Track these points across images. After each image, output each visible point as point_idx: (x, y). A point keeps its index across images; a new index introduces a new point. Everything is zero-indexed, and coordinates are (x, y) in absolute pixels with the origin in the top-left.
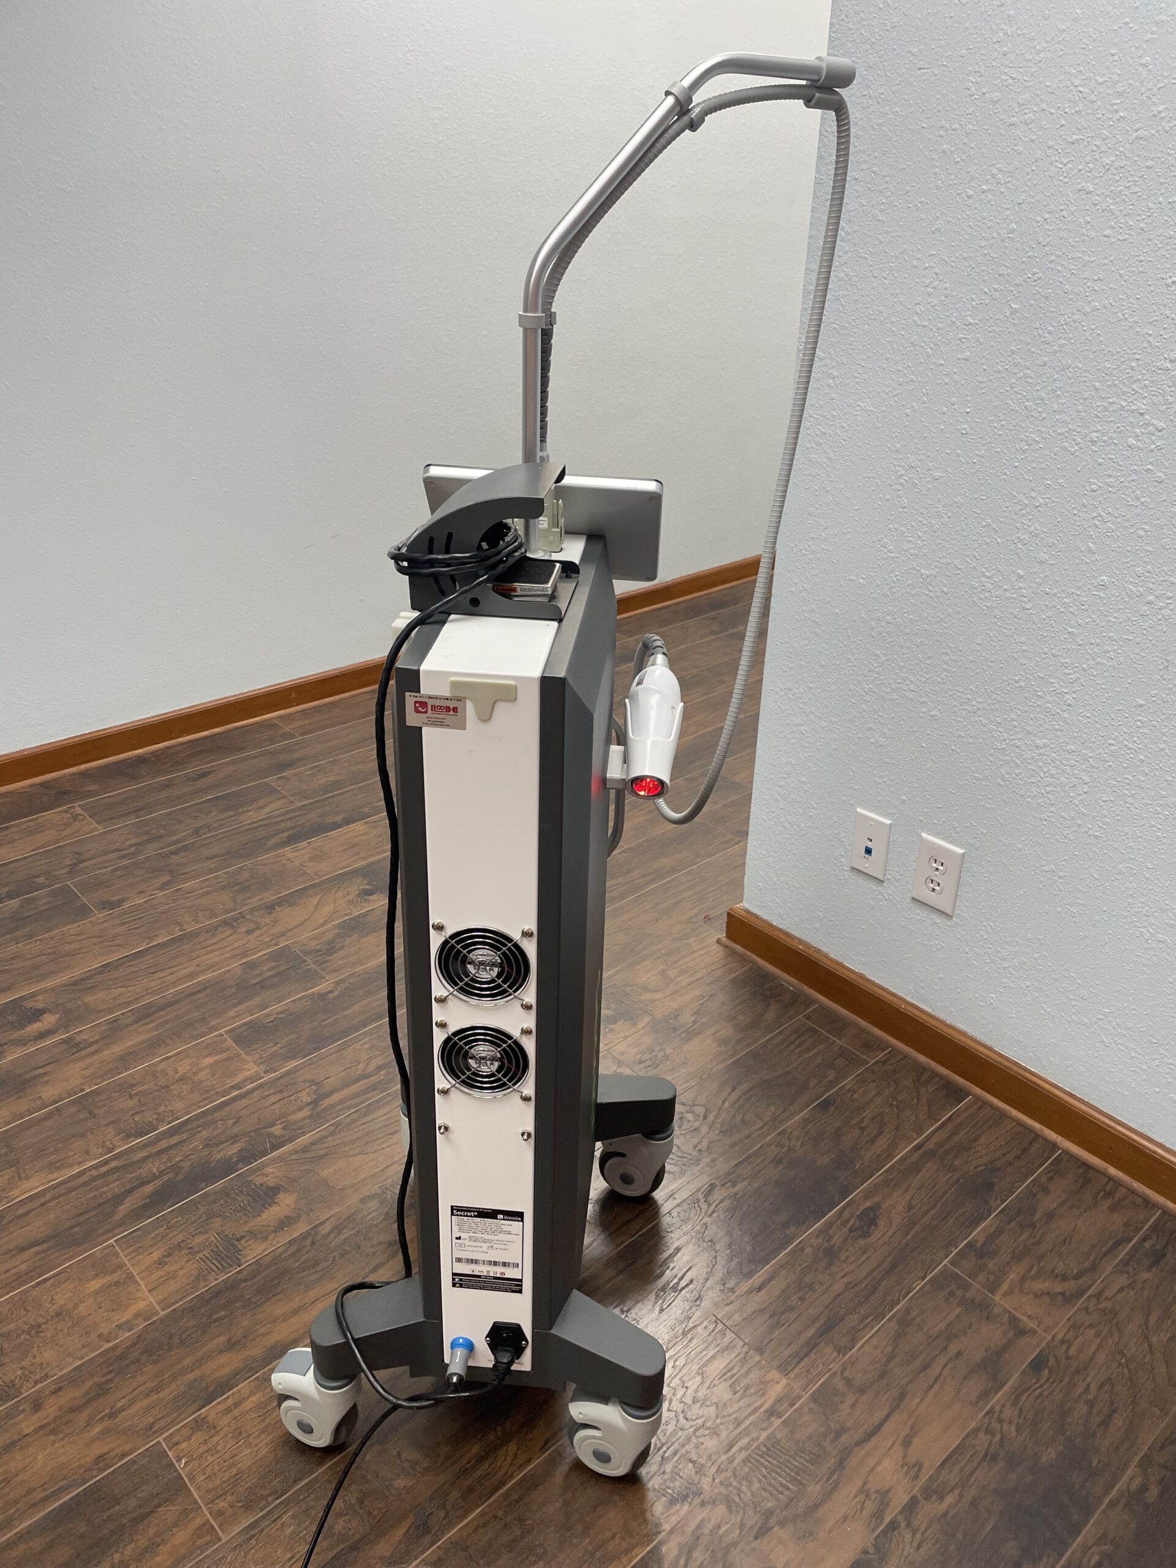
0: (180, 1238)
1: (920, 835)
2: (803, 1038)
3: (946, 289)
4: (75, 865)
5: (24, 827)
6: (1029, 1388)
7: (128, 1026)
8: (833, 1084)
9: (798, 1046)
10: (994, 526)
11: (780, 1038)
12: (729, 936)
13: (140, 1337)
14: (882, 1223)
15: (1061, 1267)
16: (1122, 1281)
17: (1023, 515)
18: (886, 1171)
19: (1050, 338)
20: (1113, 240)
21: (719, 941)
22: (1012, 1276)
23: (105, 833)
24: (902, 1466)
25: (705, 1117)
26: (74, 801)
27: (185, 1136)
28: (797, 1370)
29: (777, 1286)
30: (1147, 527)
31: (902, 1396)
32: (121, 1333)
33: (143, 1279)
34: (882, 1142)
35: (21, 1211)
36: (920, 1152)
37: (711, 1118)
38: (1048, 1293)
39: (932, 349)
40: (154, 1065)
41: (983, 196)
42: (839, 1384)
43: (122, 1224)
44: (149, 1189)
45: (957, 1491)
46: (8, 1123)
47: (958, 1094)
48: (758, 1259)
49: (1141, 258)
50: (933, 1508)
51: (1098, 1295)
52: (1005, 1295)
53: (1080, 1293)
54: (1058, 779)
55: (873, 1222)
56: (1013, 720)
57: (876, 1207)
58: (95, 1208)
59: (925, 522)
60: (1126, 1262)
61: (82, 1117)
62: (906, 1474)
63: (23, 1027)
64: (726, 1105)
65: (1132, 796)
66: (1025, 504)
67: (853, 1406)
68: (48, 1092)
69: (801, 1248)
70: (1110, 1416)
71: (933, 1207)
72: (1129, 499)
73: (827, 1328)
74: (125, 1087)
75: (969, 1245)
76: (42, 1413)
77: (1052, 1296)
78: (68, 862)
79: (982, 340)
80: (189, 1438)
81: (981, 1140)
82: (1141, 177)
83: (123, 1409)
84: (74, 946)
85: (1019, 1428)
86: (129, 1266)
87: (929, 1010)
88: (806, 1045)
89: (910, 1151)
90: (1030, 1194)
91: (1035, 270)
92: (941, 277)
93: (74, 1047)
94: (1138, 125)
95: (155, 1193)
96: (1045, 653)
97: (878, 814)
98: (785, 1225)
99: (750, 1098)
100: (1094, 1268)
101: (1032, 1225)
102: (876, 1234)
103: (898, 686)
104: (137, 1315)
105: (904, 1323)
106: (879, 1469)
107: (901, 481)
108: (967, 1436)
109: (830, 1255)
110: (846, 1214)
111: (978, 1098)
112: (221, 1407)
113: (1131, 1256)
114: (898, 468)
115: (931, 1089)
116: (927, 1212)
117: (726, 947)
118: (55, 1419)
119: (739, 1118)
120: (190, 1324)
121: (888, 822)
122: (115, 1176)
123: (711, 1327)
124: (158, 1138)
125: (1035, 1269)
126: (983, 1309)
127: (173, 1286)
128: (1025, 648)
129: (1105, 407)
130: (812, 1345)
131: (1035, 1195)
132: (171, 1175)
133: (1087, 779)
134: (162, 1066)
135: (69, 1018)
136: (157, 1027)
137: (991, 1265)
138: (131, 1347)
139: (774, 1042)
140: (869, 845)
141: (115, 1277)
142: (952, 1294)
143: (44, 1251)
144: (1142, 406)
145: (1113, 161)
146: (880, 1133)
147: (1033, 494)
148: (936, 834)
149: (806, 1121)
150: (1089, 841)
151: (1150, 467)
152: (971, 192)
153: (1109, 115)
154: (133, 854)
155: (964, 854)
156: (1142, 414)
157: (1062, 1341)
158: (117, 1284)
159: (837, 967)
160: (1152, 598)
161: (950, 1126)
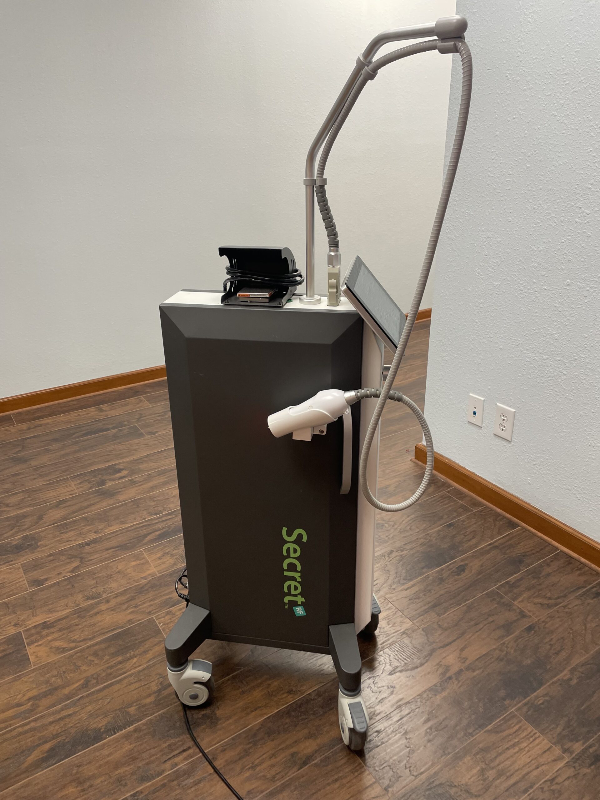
0: (168, 551)
1: (496, 404)
2: (444, 500)
3: (500, 160)
4: (139, 418)
5: (120, 404)
6: (523, 637)
7: (155, 477)
8: (455, 518)
9: (441, 503)
10: (523, 261)
11: (433, 499)
12: (417, 457)
13: (149, 582)
14: (467, 571)
15: (549, 595)
16: (578, 602)
17: (534, 255)
18: (473, 552)
19: (542, 178)
20: (566, 135)
21: (411, 460)
22: (525, 596)
23: (152, 407)
24: (458, 658)
25: (393, 526)
26: (141, 395)
27: (174, 516)
28: (418, 620)
29: (415, 589)
30: (585, 257)
31: (463, 634)
32: (142, 580)
33: (152, 563)
34: (474, 541)
35: (108, 537)
36: (491, 546)
37: (396, 526)
38: (540, 604)
39: (495, 186)
40: (164, 491)
41: (514, 120)
42: (435, 626)
43: (146, 544)
44: (158, 533)
45: (482, 669)
46: (106, 507)
47: (513, 525)
48: (408, 579)
49: (577, 142)
50: (471, 674)
51: (564, 607)
52: (519, 602)
53: (556, 605)
54: (553, 373)
55: (463, 570)
56: (534, 348)
57: (467, 564)
58: (136, 538)
59: (495, 261)
60: (582, 595)
61: (134, 507)
62: (460, 661)
63: (114, 474)
64: (404, 522)
65: (584, 379)
66: (535, 251)
67: (440, 635)
68: (121, 498)
69: (428, 577)
70: (559, 651)
71: (493, 567)
72: (577, 245)
73: (435, 606)
74: (152, 498)
75: (507, 583)
76: (110, 604)
77: (542, 605)
78: (137, 417)
79: (515, 181)
80: (164, 617)
81: (522, 544)
82: (576, 108)
83: (140, 605)
84: (137, 447)
85: (515, 651)
86: (147, 558)
87: (502, 488)
88: (445, 502)
89: (486, 546)
90: (540, 566)
91: (536, 150)
92: (498, 155)
93: (133, 483)
94: (574, 86)
95: (159, 535)
96: (546, 316)
97: (478, 396)
98: (423, 568)
99: (415, 520)
100: (565, 596)
101: (539, 578)
102: (463, 576)
103: (486, 336)
104: (149, 575)
105: (470, 608)
106: (447, 658)
107: (485, 244)
108: (491, 650)
109: (441, 580)
110: (451, 566)
111: (523, 528)
112: (178, 608)
113: (584, 593)
114: (483, 238)
115: (501, 523)
116: (490, 569)
117: (414, 462)
118: (114, 606)
119: (408, 527)
120: (169, 579)
121: (483, 399)
122: (145, 528)
123: (382, 601)
124: (163, 516)
125: (536, 594)
126: (509, 607)
127: (163, 566)
128: (537, 315)
129: (566, 206)
130: (426, 612)
131: (543, 567)
132: (167, 529)
133: (565, 373)
134: (167, 491)
135: (132, 472)
136: (166, 478)
137: (515, 591)
138: (146, 585)
139: (430, 500)
140: (475, 410)
141: (142, 562)
142: (494, 599)
143: (116, 551)
144: (580, 204)
145: (565, 102)
146: (473, 537)
147: (538, 246)
148: (503, 404)
149: (439, 531)
150: (567, 402)
151: (585, 230)
152: (509, 119)
153: (562, 83)
154: (162, 415)
155: (515, 411)
156: (581, 208)
157: (543, 622)
158: (143, 564)
159: (463, 470)
160: (588, 288)
161: (507, 537)
